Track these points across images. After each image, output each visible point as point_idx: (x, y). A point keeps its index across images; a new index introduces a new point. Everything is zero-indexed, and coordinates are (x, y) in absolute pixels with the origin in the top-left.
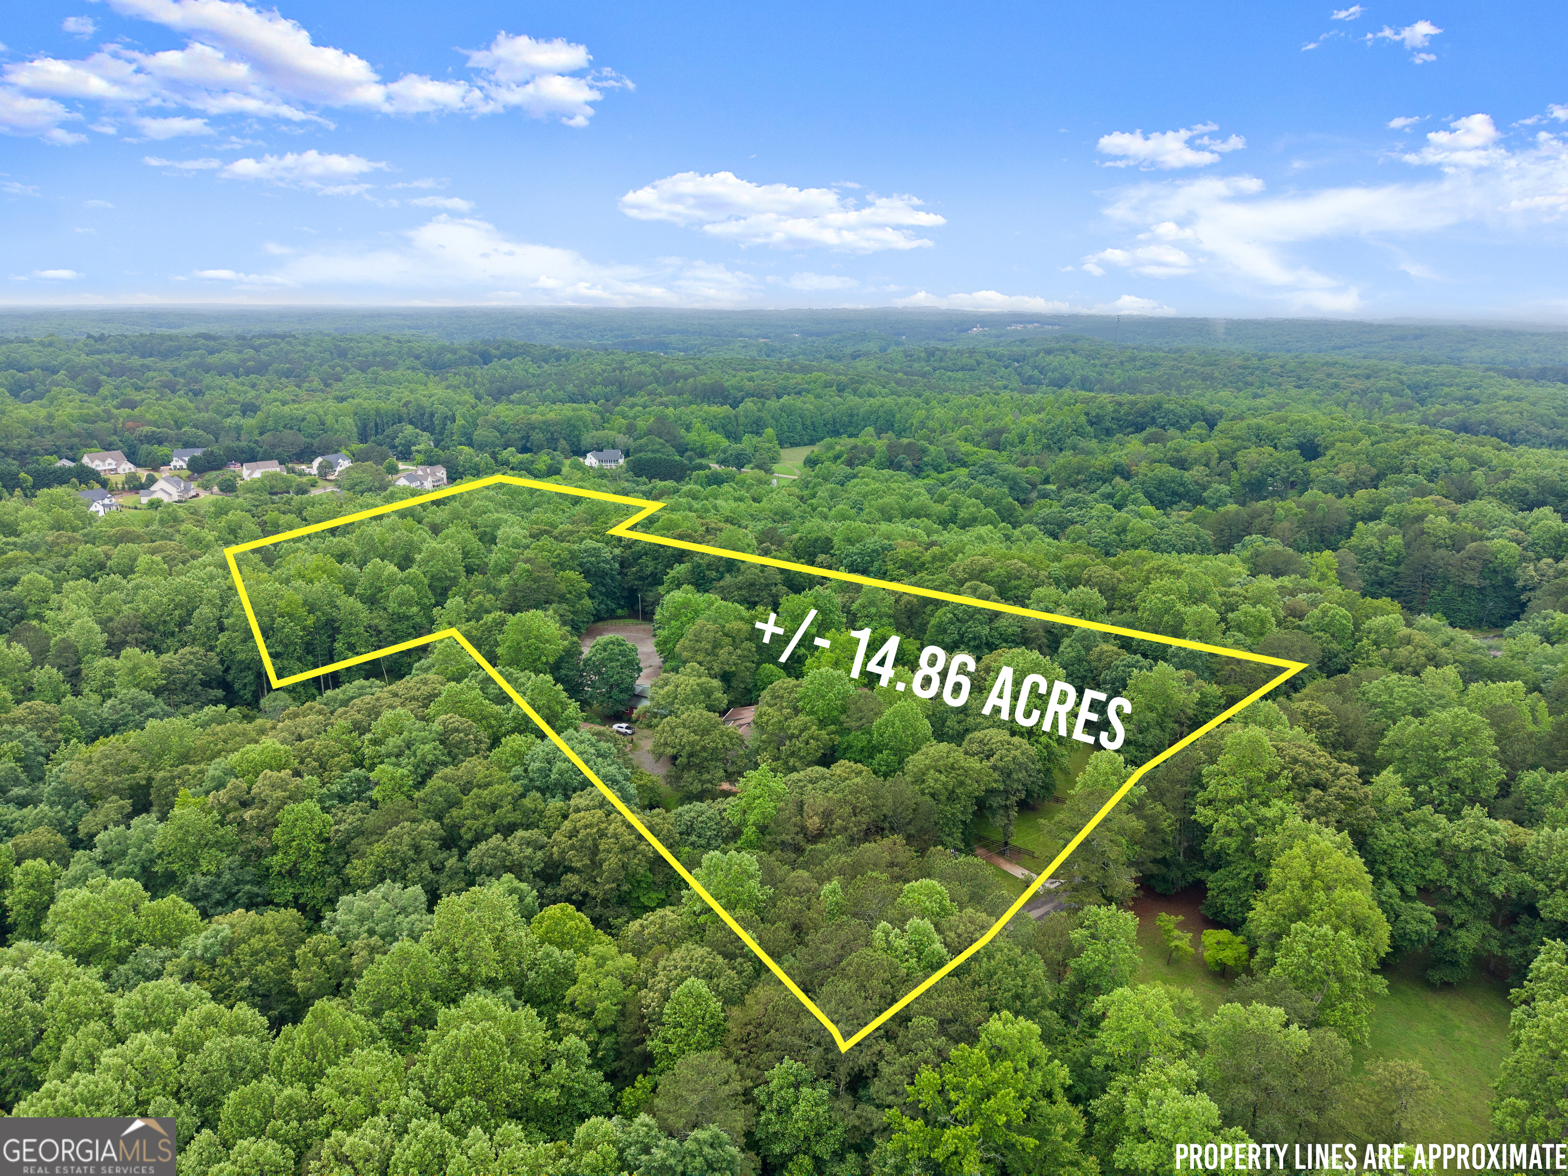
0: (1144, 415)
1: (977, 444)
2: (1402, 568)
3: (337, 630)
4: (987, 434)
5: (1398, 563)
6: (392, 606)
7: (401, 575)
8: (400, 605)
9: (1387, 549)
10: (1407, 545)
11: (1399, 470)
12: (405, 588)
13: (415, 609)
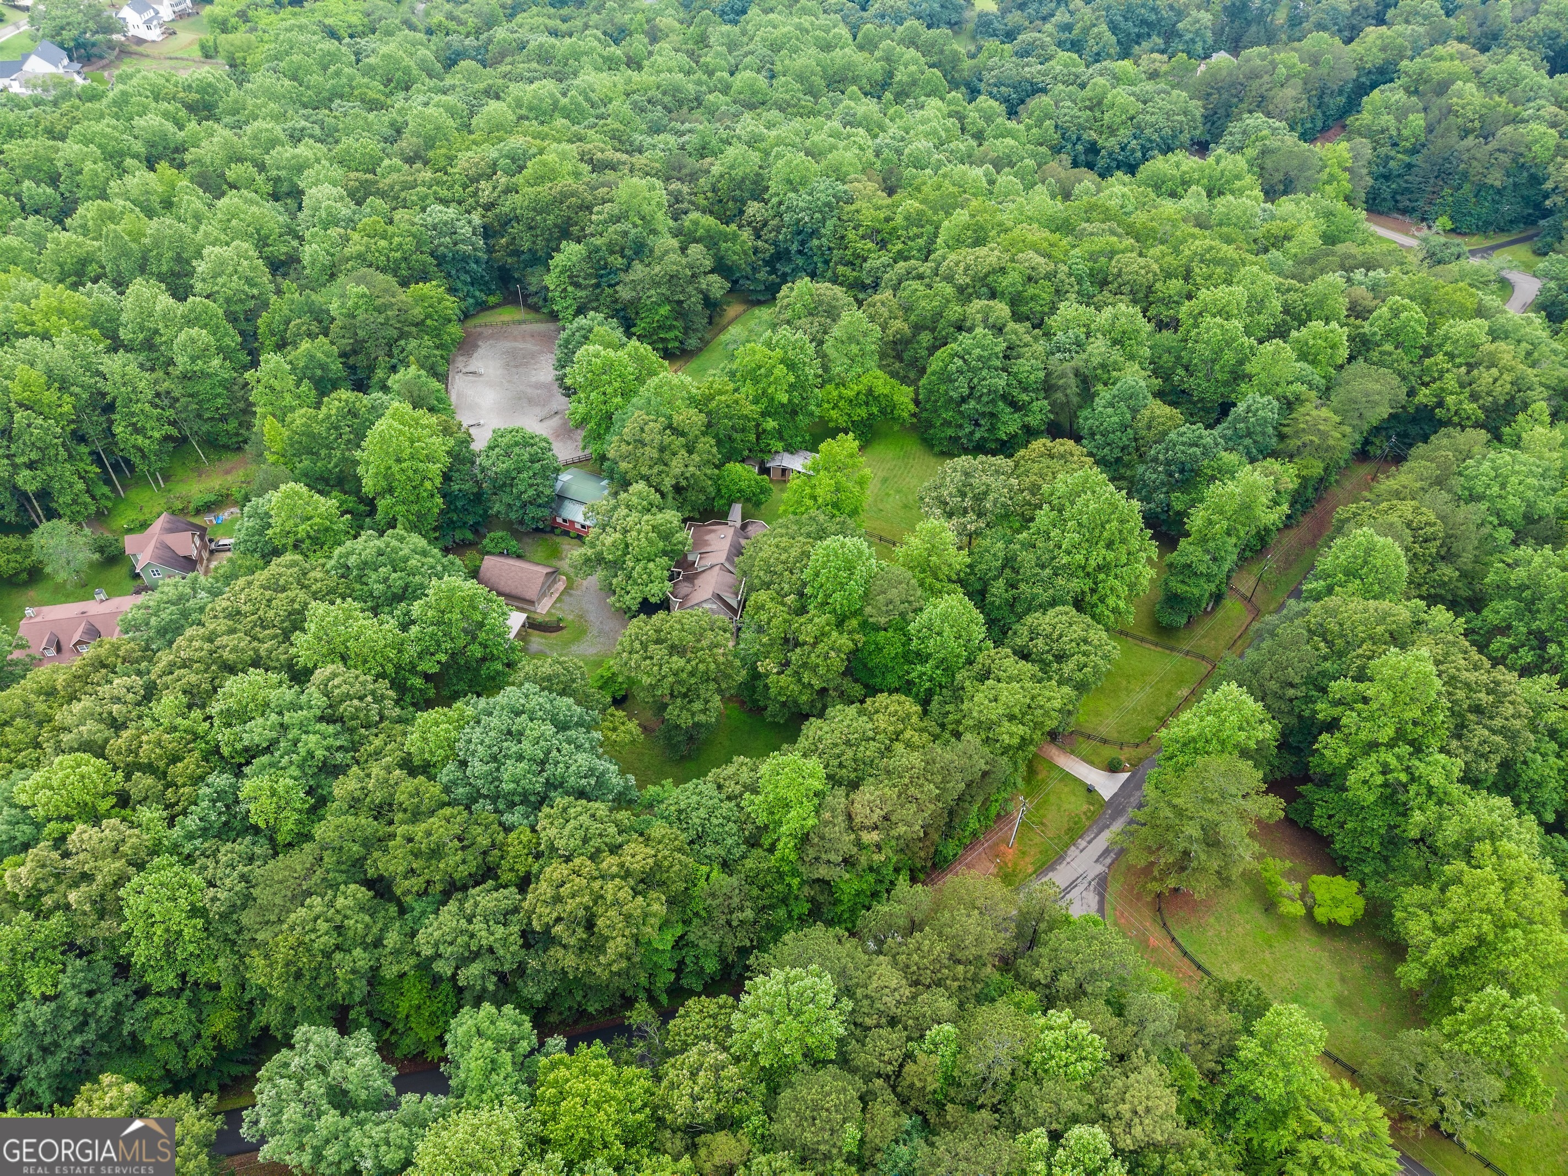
2: (1417, 159)
3: (110, 408)
5: (1414, 151)
6: (182, 361)
7: (181, 309)
8: (193, 359)
9: (1405, 133)
10: (1430, 129)
12: (194, 332)
13: (216, 362)
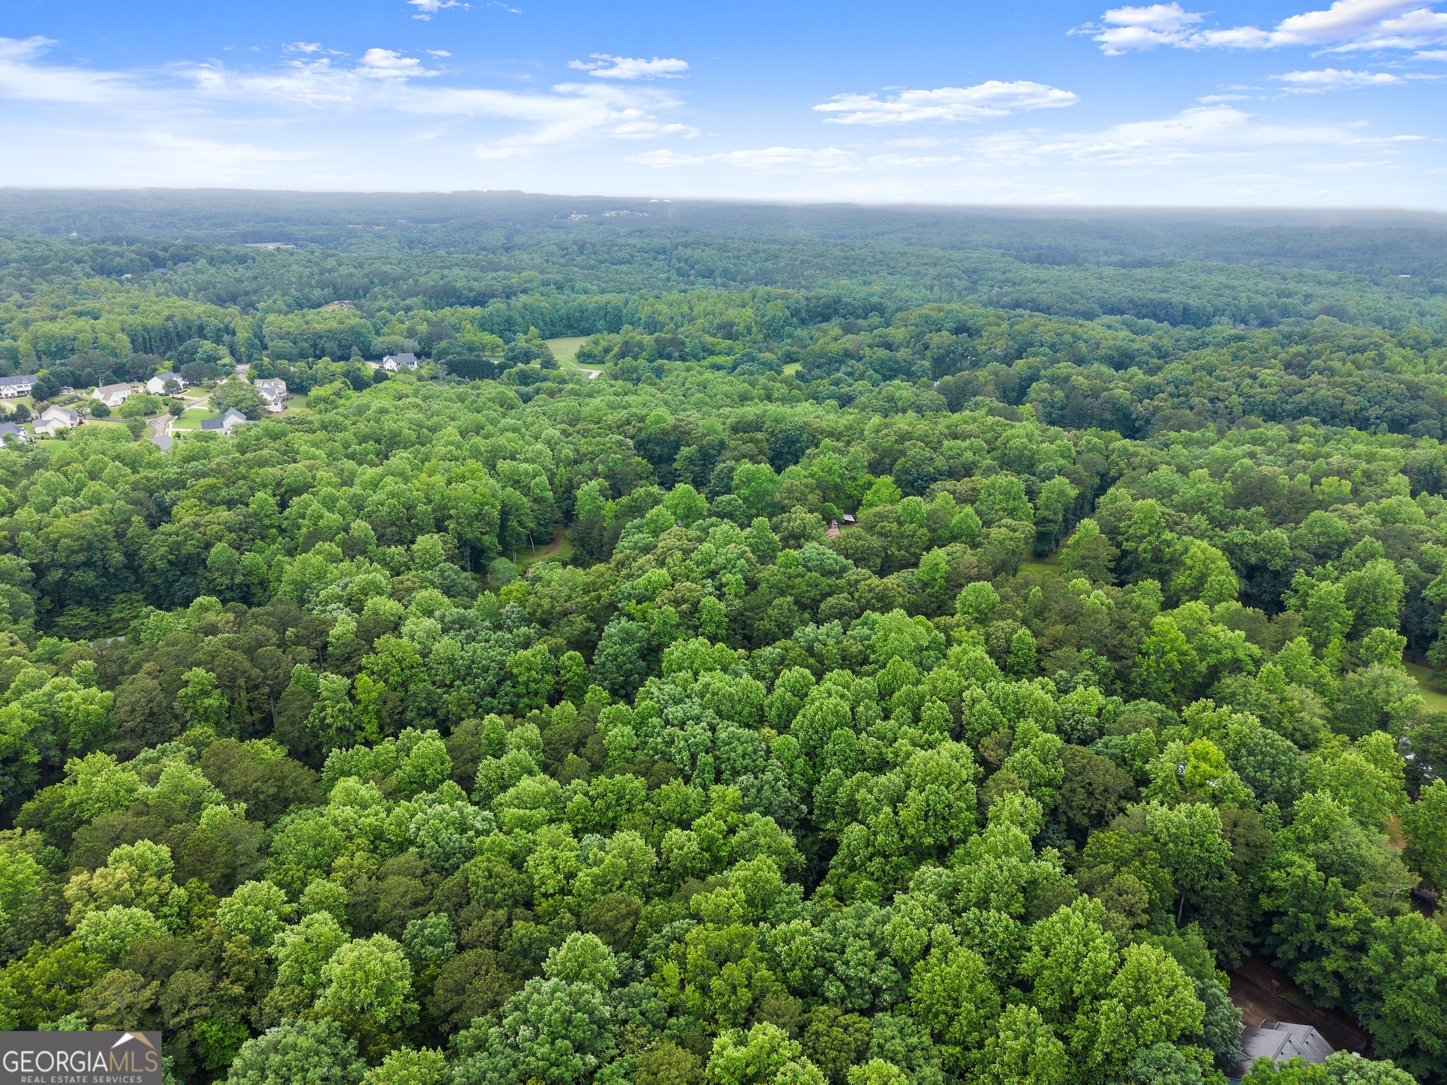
0: (828, 307)
1: (714, 336)
2: (1066, 412)
4: (720, 327)
5: (1062, 408)
10: (1067, 397)
11: (1031, 345)
